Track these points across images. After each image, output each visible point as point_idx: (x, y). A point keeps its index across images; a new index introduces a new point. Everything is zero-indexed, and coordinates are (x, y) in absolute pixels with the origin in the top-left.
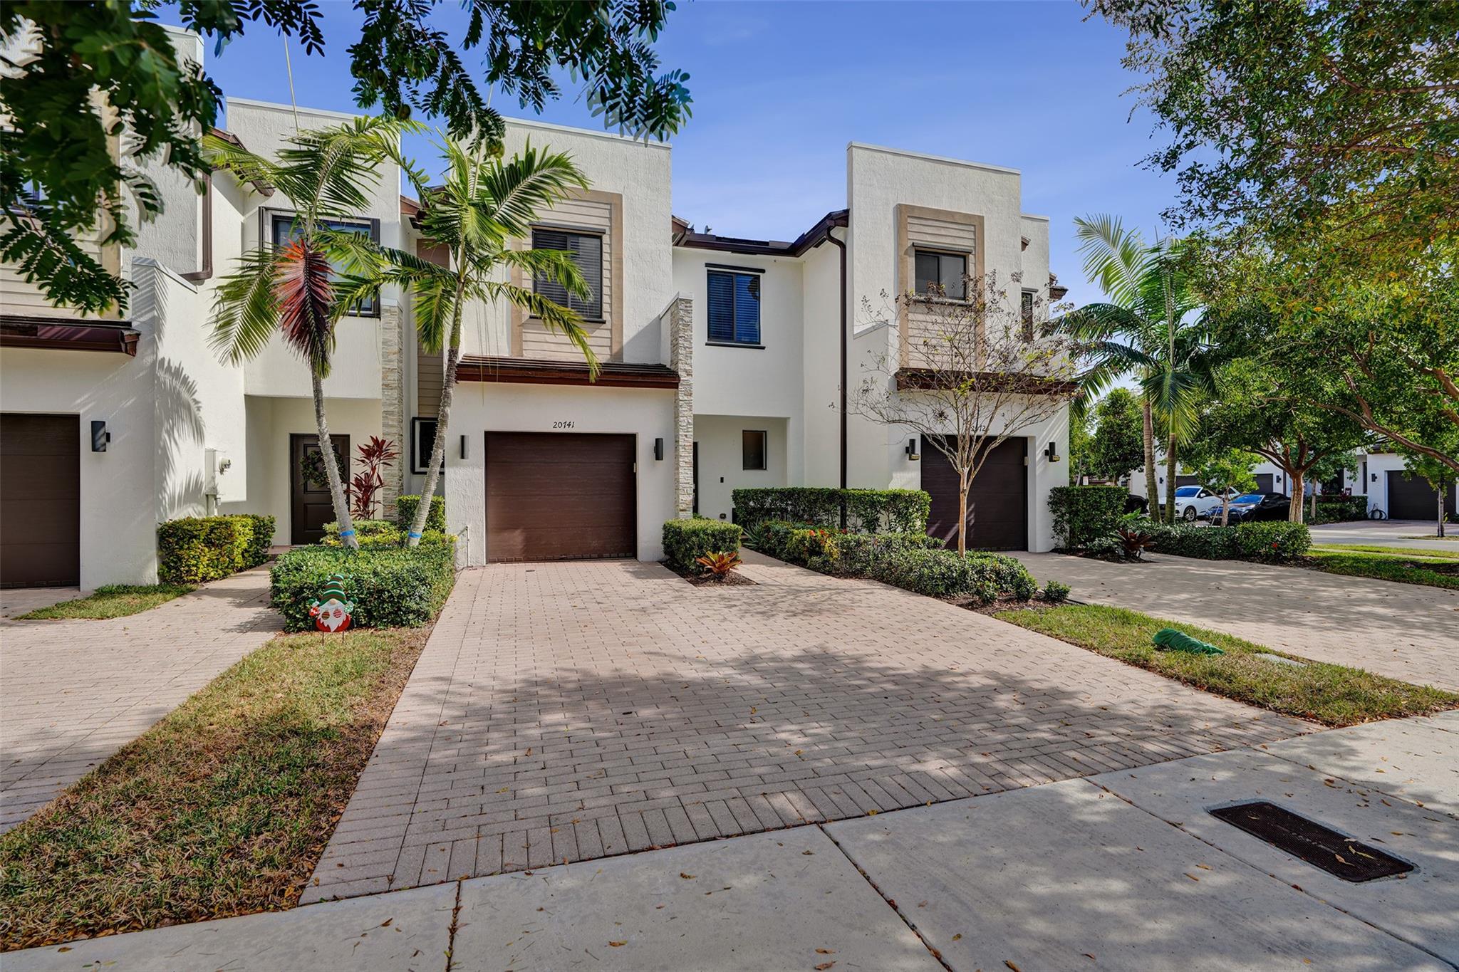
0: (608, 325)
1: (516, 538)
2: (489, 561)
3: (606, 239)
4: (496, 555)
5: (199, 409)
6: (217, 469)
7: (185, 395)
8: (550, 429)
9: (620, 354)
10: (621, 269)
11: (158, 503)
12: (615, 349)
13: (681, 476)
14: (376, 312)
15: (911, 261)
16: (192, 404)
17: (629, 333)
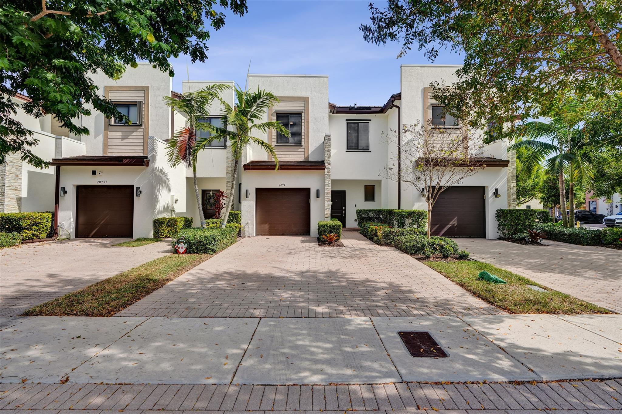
0: (303, 147)
1: (266, 227)
2: (257, 234)
3: (303, 114)
4: (259, 233)
5: (169, 181)
6: (174, 202)
7: (164, 178)
8: (277, 186)
9: (308, 157)
10: (308, 125)
11: (153, 212)
12: (306, 156)
13: (326, 204)
14: (225, 147)
15: (430, 112)
16: (166, 180)
17: (311, 149)
